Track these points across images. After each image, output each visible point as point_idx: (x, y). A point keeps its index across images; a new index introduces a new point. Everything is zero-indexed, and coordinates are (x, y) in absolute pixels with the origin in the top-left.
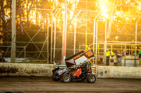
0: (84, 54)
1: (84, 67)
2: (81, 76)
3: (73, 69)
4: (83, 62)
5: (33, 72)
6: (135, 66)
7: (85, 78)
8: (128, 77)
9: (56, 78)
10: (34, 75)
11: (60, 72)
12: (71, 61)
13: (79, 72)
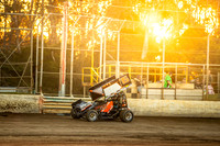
0: (117, 81)
1: (117, 100)
2: (112, 112)
3: (101, 102)
4: (115, 91)
5: (8, 106)
6: (162, 99)
7: (118, 115)
8: (152, 114)
9: (78, 115)
10: (11, 110)
11: (82, 106)
12: (99, 91)
13: (109, 106)
